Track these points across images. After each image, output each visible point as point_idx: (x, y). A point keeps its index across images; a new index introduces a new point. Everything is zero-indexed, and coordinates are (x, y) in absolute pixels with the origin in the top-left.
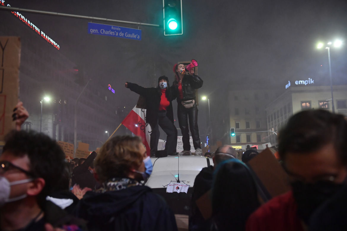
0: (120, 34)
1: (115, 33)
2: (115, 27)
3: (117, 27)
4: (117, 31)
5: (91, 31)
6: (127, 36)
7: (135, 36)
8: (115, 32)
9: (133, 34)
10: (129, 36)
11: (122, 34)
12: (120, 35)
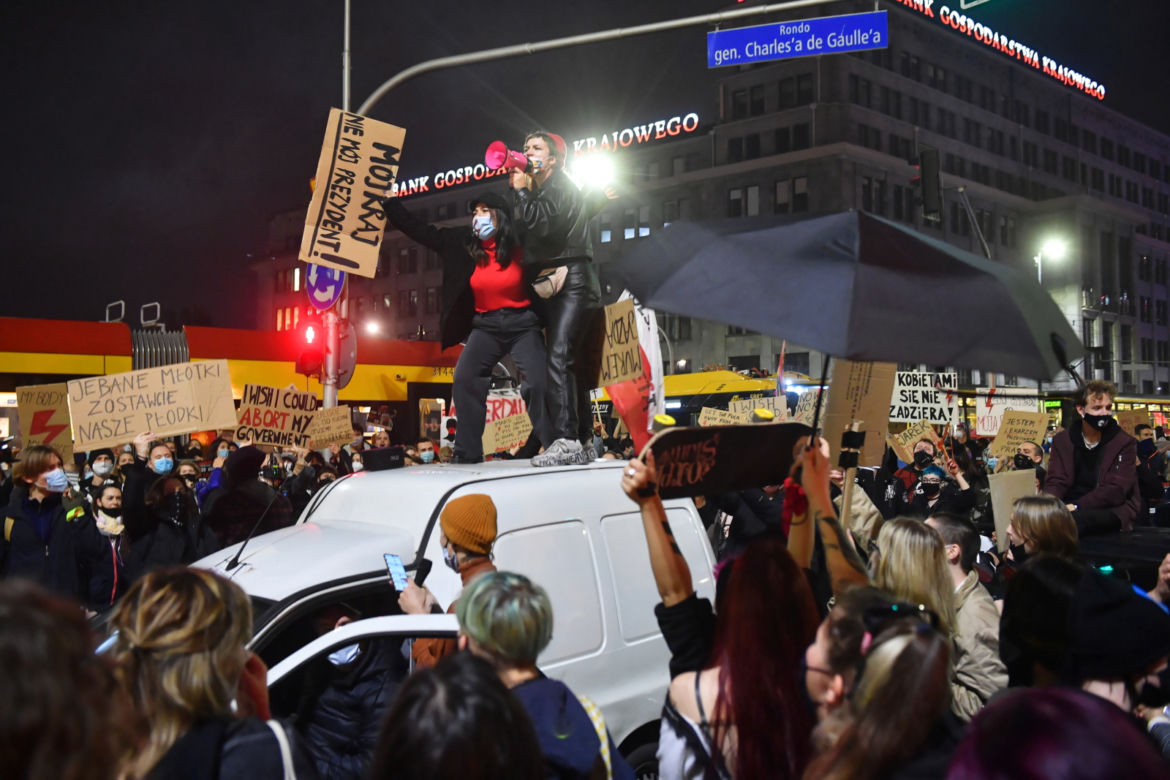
0: (811, 43)
1: (793, 45)
2: (791, 25)
3: (798, 24)
4: (798, 36)
5: (718, 57)
6: (835, 46)
7: (863, 39)
8: (793, 40)
9: (857, 33)
10: (843, 41)
11: (815, 43)
12: (811, 45)
